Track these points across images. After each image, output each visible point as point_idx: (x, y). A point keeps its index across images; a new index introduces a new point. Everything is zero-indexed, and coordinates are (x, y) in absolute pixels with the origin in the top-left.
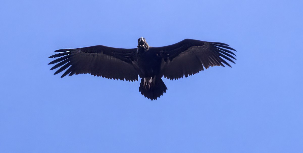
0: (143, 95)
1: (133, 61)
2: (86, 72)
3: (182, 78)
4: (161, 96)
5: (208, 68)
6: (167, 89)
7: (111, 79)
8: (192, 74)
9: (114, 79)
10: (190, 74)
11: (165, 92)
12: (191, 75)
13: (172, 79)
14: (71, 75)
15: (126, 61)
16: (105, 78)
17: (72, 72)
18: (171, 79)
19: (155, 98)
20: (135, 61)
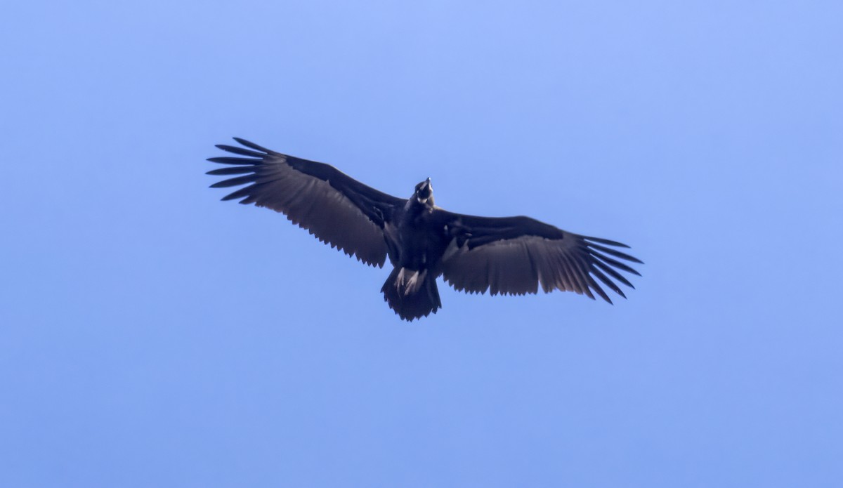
0: (387, 303)
1: (388, 222)
2: (277, 209)
3: (483, 293)
4: (423, 318)
5: (551, 291)
6: (441, 307)
7: (326, 243)
8: (508, 293)
9: (332, 247)
10: (504, 292)
11: (435, 311)
12: (506, 294)
13: (459, 287)
14: (244, 202)
15: (372, 218)
16: (313, 235)
17: (250, 196)
18: (456, 288)
19: (410, 318)
20: (392, 224)
